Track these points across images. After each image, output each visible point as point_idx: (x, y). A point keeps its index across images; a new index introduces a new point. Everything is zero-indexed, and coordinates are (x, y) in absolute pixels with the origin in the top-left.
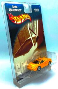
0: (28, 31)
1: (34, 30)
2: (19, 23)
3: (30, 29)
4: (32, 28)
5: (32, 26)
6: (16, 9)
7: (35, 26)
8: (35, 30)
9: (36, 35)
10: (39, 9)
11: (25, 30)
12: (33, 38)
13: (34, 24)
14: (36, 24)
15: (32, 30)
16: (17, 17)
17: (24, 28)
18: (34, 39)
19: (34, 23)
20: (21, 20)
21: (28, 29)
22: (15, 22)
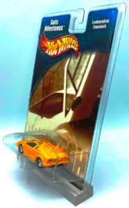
0: (64, 76)
1: (76, 77)
2: (52, 54)
3: (68, 71)
4: (72, 72)
5: (76, 66)
6: (56, 25)
7: (82, 67)
8: (78, 78)
9: (77, 91)
10: (108, 21)
11: (58, 72)
12: (67, 95)
13: (81, 64)
14: (85, 64)
15: (72, 76)
16: (53, 43)
17: (58, 67)
18: (68, 99)
19: (82, 59)
20: (58, 49)
21: (64, 70)
22: (47, 52)
